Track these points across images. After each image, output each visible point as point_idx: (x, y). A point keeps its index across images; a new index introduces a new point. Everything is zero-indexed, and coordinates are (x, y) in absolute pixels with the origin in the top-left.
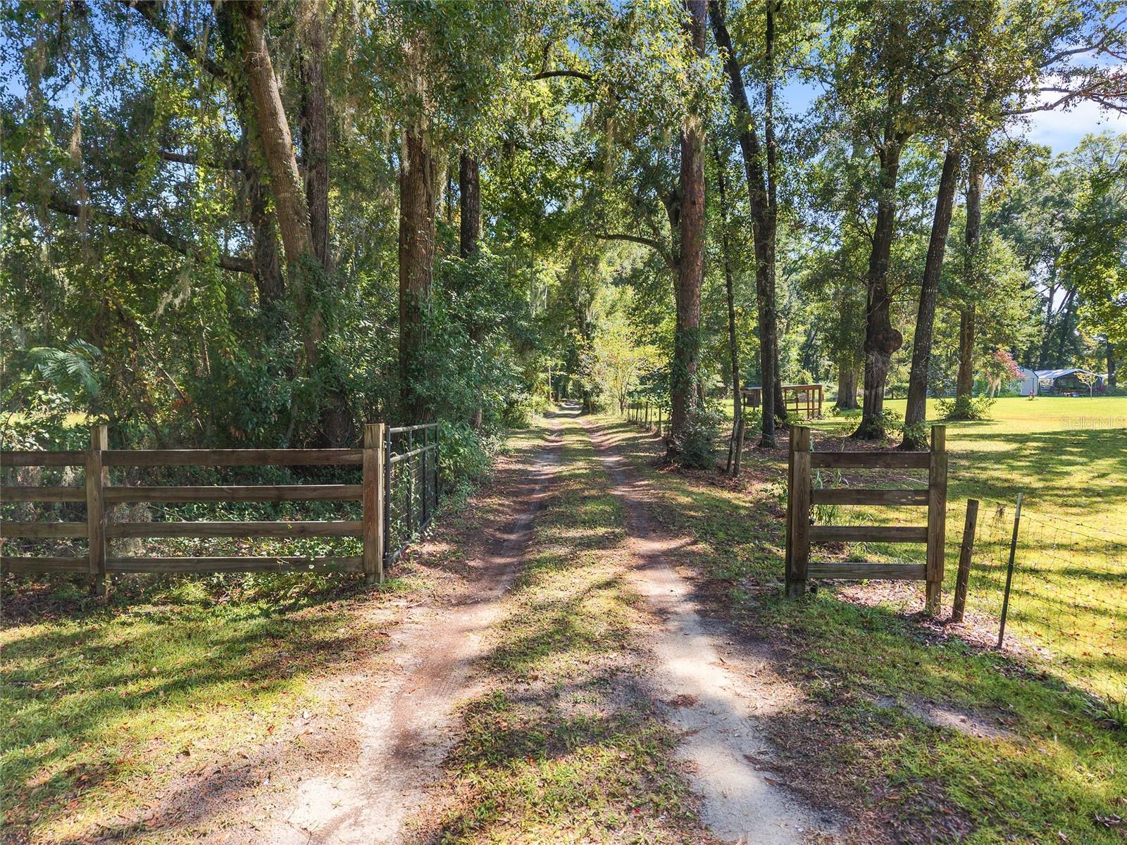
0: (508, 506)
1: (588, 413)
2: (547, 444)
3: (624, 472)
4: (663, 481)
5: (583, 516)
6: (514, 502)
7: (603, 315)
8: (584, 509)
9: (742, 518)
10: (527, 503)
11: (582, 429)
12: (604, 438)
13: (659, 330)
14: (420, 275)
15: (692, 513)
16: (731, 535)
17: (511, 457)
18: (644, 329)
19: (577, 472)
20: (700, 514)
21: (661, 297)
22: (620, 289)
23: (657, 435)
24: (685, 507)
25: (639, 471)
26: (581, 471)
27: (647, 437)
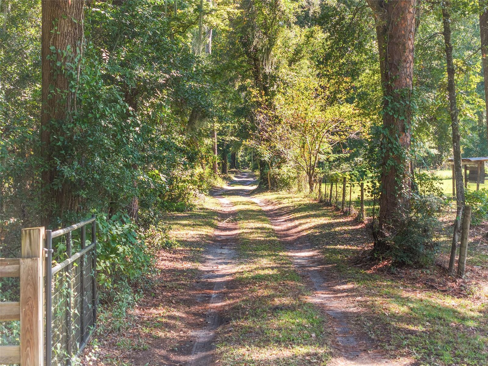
0: (181, 319)
1: (266, 190)
2: (217, 233)
3: (320, 272)
4: (370, 284)
5: (276, 332)
6: (186, 313)
7: (285, 62)
8: (275, 323)
9: (471, 333)
10: (202, 315)
11: (261, 212)
12: (290, 224)
13: (358, 85)
14: (67, 28)
15: (411, 327)
16: (459, 356)
17: (175, 252)
18: (339, 83)
19: (262, 272)
20: (420, 328)
21: (360, 43)
22: (306, 30)
23: (357, 220)
24: (401, 319)
25: (339, 271)
26: (266, 272)
27: (345, 224)
